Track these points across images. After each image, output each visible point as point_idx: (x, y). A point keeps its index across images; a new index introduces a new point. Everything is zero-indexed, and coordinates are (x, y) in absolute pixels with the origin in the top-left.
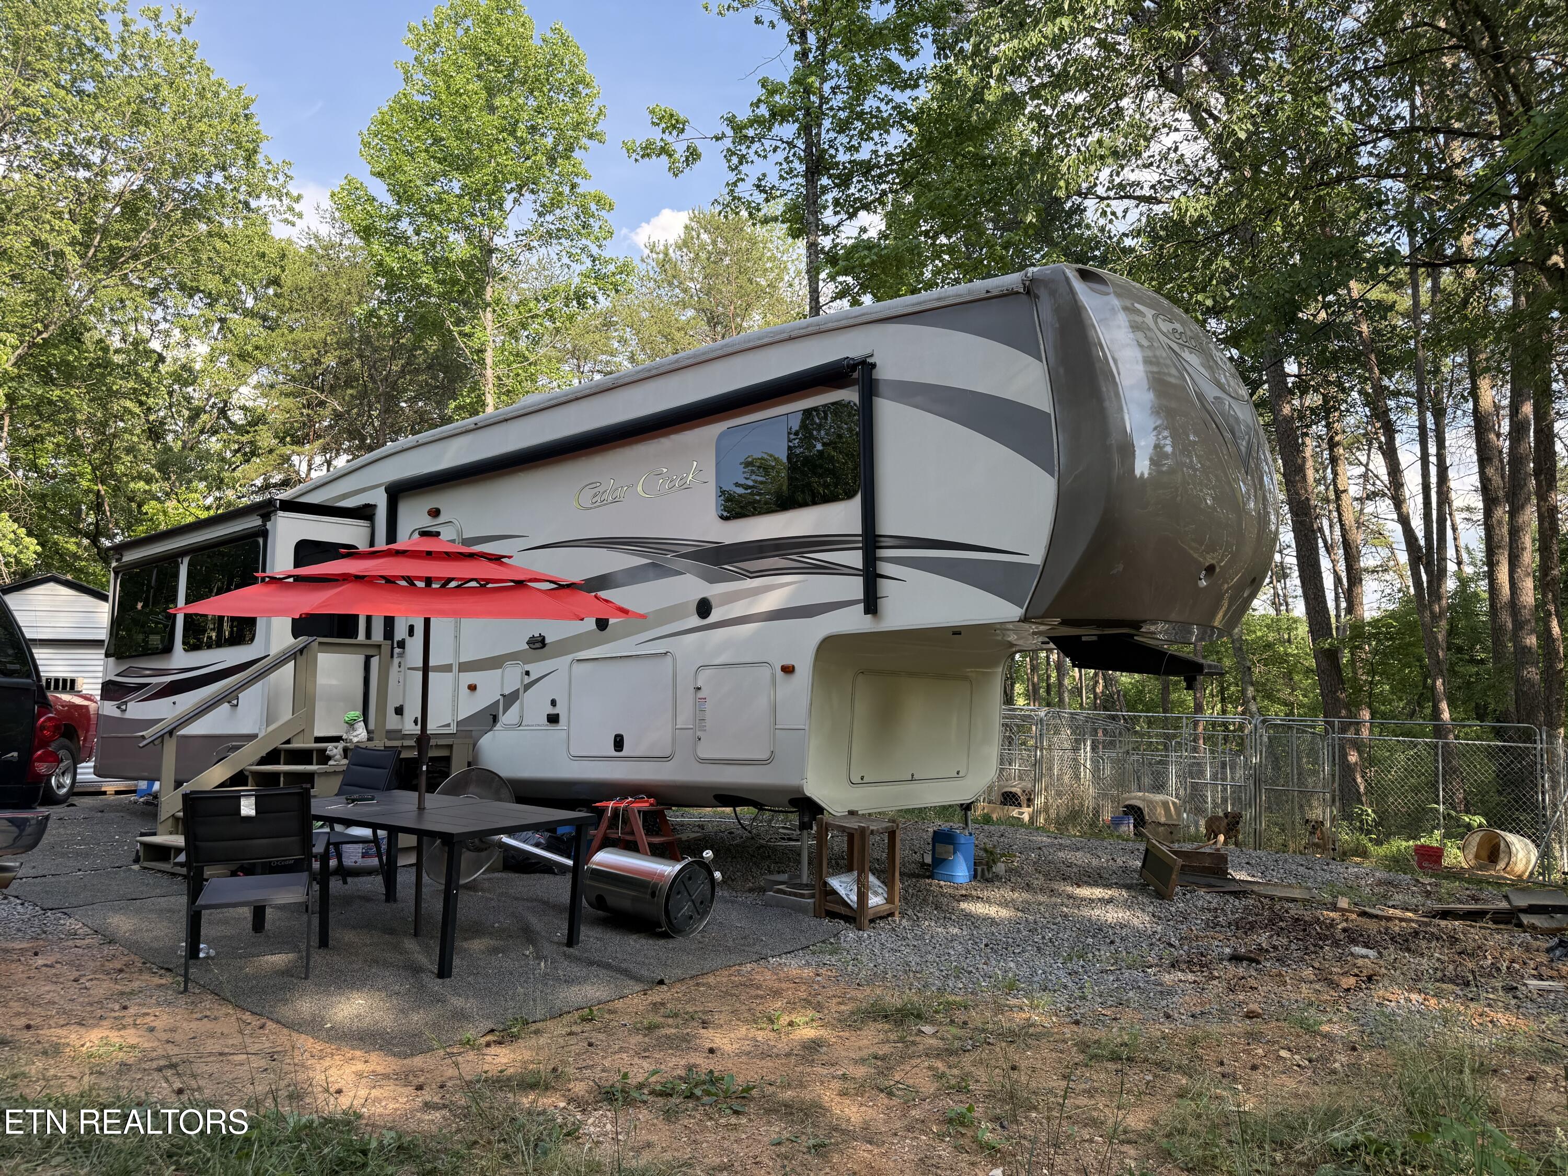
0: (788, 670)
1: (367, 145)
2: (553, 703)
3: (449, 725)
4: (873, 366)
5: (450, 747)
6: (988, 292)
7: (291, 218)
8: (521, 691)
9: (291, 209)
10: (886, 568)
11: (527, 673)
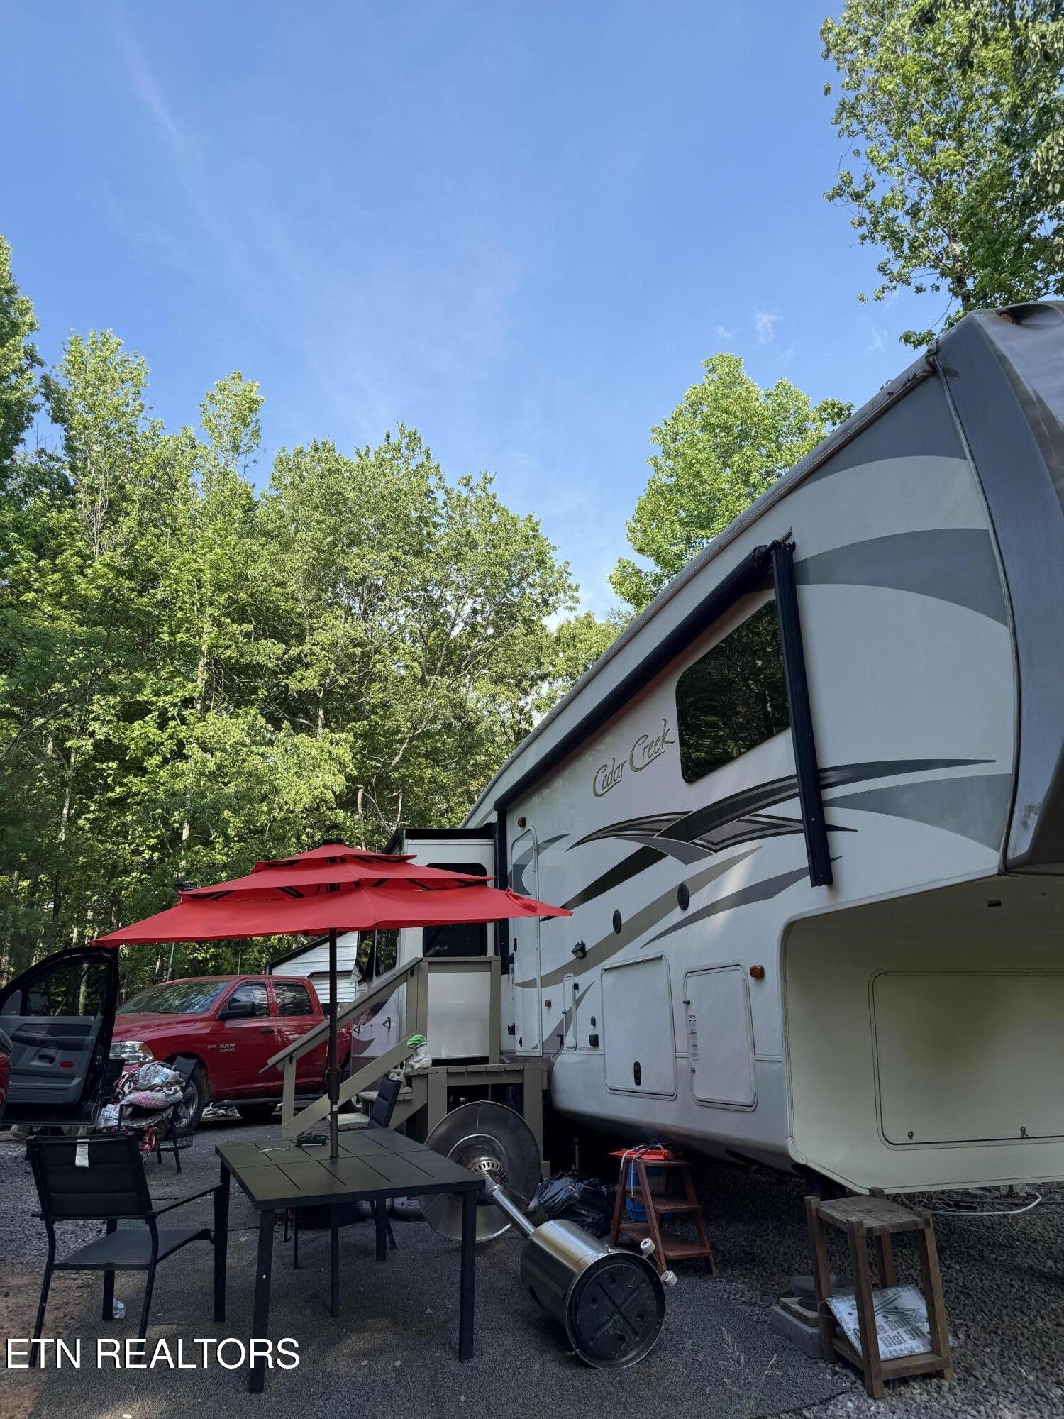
0: (758, 973)
1: (632, 530)
2: (593, 1022)
3: (536, 1047)
4: (793, 547)
5: (521, 1072)
6: (890, 394)
7: (572, 605)
8: (574, 1008)
9: (573, 597)
10: (836, 816)
11: (576, 987)
